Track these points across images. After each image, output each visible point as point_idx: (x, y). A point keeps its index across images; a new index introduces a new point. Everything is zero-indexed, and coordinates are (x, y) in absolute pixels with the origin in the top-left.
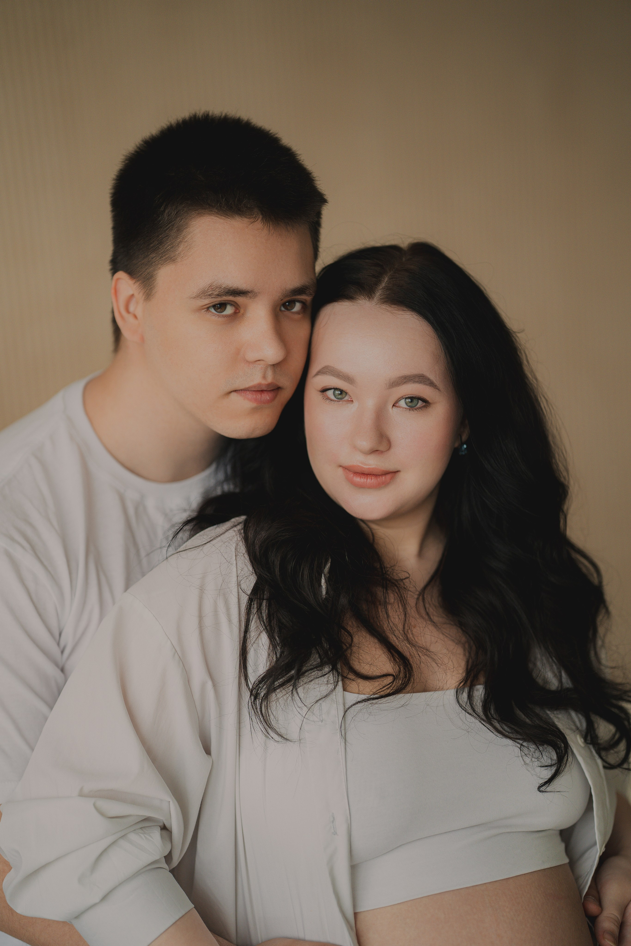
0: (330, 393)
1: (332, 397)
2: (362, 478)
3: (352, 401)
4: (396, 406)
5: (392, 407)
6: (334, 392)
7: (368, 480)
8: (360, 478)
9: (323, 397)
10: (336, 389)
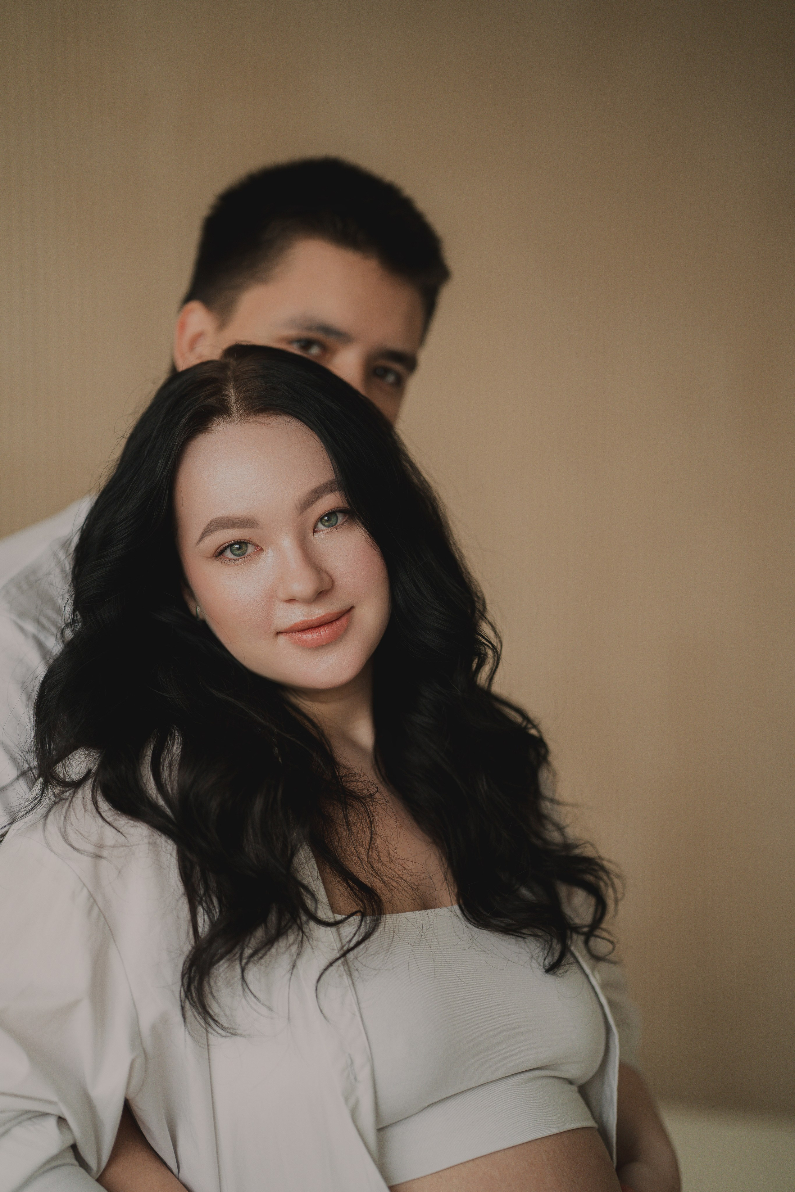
0: (228, 554)
1: (232, 556)
2: (313, 634)
3: (262, 549)
4: (318, 531)
5: (313, 535)
6: (231, 550)
7: (321, 633)
8: (312, 634)
9: (223, 561)
10: (230, 546)
